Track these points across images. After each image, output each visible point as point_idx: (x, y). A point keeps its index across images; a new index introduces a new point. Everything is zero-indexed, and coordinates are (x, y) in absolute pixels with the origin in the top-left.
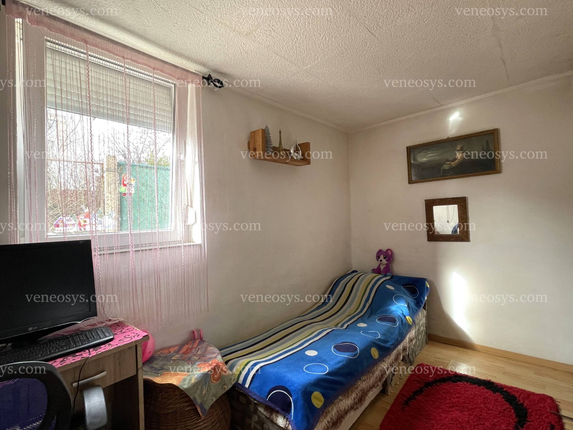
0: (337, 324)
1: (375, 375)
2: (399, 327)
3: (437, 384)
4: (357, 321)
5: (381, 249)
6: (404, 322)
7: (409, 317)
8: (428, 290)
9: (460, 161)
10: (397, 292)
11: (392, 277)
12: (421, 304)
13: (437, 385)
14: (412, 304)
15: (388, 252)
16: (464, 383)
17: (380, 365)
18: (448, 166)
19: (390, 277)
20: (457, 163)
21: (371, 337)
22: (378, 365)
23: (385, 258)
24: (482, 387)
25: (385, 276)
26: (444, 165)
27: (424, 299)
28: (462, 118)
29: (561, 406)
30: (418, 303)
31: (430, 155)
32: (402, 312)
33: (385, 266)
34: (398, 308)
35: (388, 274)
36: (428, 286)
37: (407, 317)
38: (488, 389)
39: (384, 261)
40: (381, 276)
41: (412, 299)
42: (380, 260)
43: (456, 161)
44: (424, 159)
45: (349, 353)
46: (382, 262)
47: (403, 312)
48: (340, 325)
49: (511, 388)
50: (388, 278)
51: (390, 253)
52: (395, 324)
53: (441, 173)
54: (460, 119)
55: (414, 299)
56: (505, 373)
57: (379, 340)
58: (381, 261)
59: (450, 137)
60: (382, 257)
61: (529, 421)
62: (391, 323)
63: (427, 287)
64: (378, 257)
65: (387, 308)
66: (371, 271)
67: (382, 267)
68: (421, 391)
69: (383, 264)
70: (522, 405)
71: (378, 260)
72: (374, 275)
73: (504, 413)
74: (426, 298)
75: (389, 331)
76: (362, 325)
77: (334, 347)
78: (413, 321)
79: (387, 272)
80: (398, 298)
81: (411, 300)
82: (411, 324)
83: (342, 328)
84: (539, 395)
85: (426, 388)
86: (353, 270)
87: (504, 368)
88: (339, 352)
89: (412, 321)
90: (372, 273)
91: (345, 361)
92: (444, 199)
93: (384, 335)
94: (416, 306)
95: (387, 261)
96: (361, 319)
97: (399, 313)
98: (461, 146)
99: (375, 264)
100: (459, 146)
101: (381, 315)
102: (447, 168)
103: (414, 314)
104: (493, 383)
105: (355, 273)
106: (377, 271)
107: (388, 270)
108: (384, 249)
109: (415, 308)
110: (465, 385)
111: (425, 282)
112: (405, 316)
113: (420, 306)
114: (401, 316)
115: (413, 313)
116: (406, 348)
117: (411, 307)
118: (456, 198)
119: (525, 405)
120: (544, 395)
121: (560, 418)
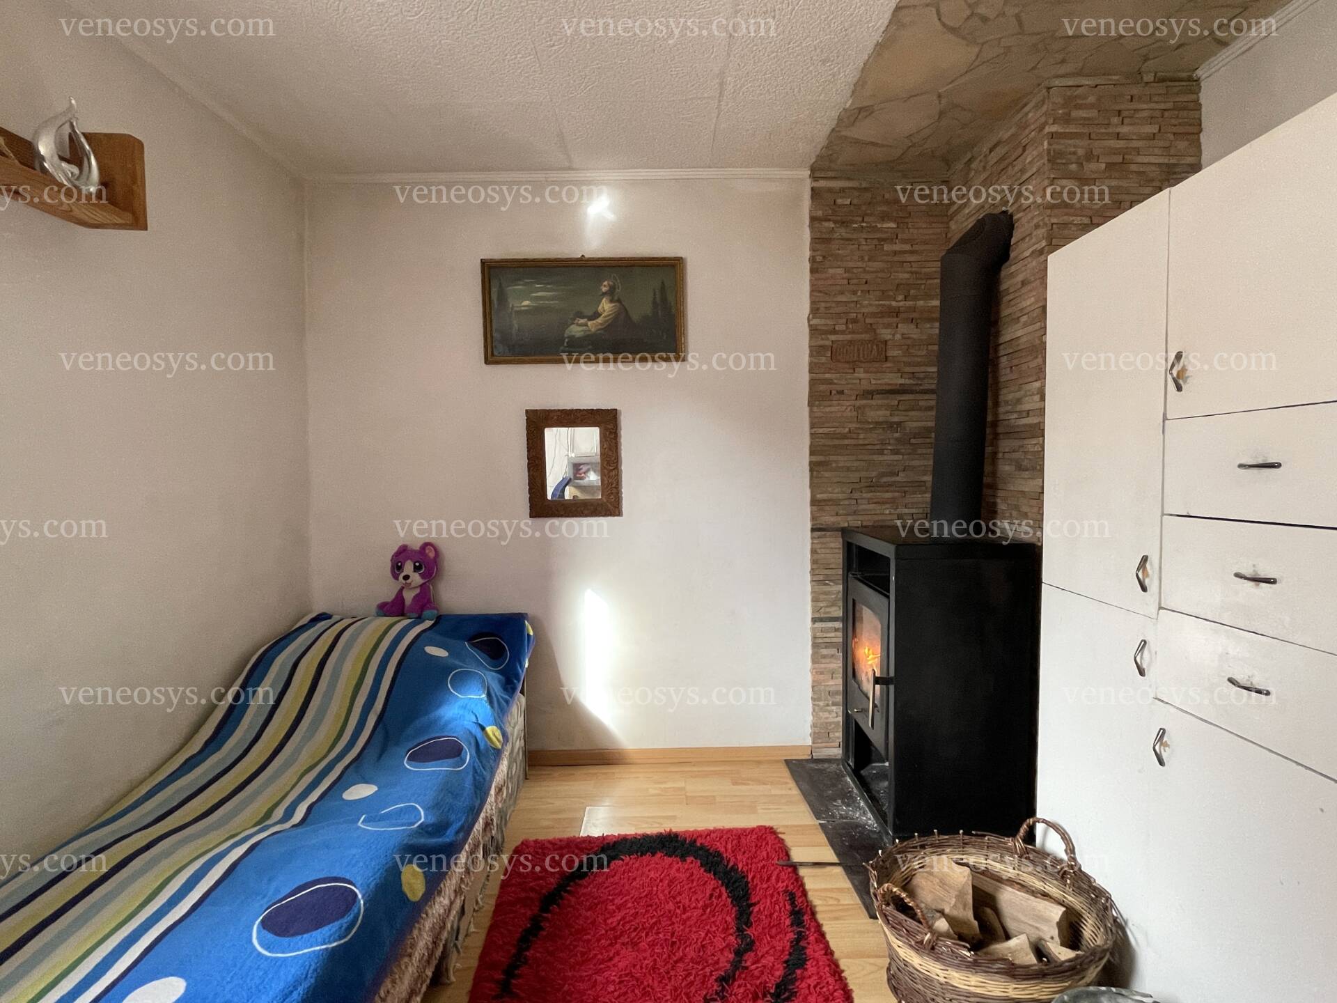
0: (268, 815)
1: (417, 955)
2: (474, 767)
3: (568, 888)
4: (341, 783)
5: (405, 543)
6: (482, 746)
7: (495, 727)
8: (531, 641)
9: (608, 321)
10: (457, 662)
11: (439, 619)
12: (515, 681)
13: (569, 892)
14: (496, 688)
15: (427, 551)
16: (623, 860)
17: (430, 912)
18: (581, 328)
19: (433, 622)
20: (601, 324)
21: (396, 831)
22: (424, 916)
23: (416, 569)
24: (659, 855)
25: (419, 619)
26: (572, 327)
27: (522, 666)
28: (613, 216)
29: (789, 840)
30: (510, 682)
31: (540, 294)
32: (474, 720)
33: (418, 591)
34: (464, 707)
35: (427, 613)
36: (531, 633)
37: (489, 729)
38: (670, 856)
39: (416, 579)
40: (407, 622)
41: (494, 674)
42: (402, 575)
43: (600, 320)
44: (526, 303)
45: (326, 931)
46: (409, 581)
47: (477, 718)
48: (279, 813)
49: (709, 833)
50: (428, 623)
51: (432, 555)
52: (461, 759)
53: (565, 344)
54: (611, 217)
55: (496, 672)
56: (689, 800)
57: (424, 830)
58: (406, 577)
59: (587, 256)
60: (408, 568)
61: (754, 904)
62: (450, 761)
63: (529, 635)
64: (397, 567)
65: (432, 716)
66: (374, 610)
67: (409, 596)
68: (535, 927)
69: (413, 585)
70: (734, 868)
71: (396, 577)
72: (388, 620)
73: (712, 904)
74: (527, 665)
75: (449, 789)
76: (360, 792)
77: (264, 924)
78: (504, 734)
79: (423, 608)
80: (461, 679)
81: (493, 679)
82: (499, 746)
83: (288, 825)
84: (753, 830)
85: (545, 915)
86: (313, 615)
87: (683, 789)
88: (285, 941)
89: (500, 737)
90: (378, 615)
91: (315, 970)
92: (572, 411)
93: (433, 807)
94: (505, 689)
95: (422, 576)
96: (356, 772)
97: (468, 722)
98: (611, 283)
99: (387, 591)
100: (606, 283)
101: (418, 741)
102: (578, 335)
103: (503, 715)
104: (676, 835)
105: (323, 623)
106: (394, 608)
107: (425, 601)
108: (415, 542)
109: (502, 697)
110: (627, 864)
111: (524, 624)
112: (483, 729)
113: (514, 690)
114: (473, 731)
115: (500, 709)
116: (492, 820)
117: (493, 695)
118: (599, 411)
119: (740, 866)
120: (760, 828)
121: (794, 867)
